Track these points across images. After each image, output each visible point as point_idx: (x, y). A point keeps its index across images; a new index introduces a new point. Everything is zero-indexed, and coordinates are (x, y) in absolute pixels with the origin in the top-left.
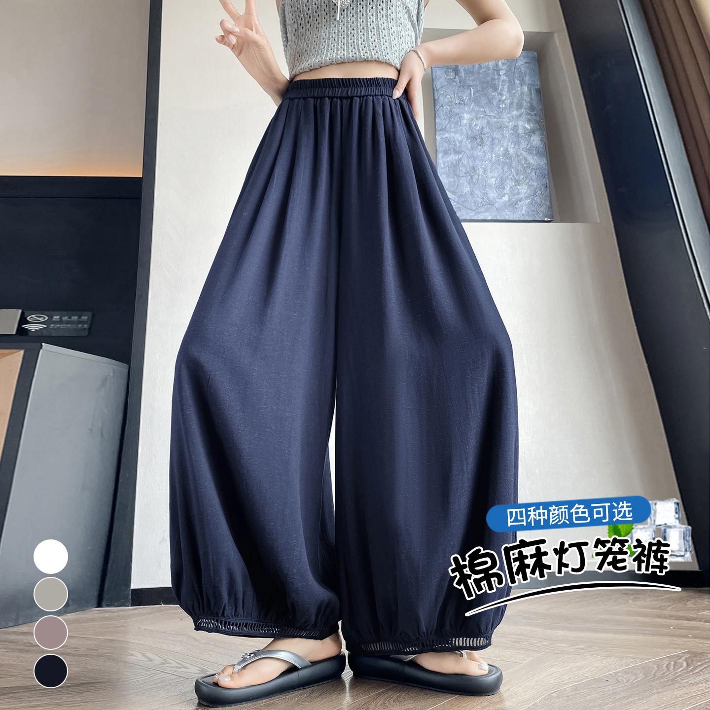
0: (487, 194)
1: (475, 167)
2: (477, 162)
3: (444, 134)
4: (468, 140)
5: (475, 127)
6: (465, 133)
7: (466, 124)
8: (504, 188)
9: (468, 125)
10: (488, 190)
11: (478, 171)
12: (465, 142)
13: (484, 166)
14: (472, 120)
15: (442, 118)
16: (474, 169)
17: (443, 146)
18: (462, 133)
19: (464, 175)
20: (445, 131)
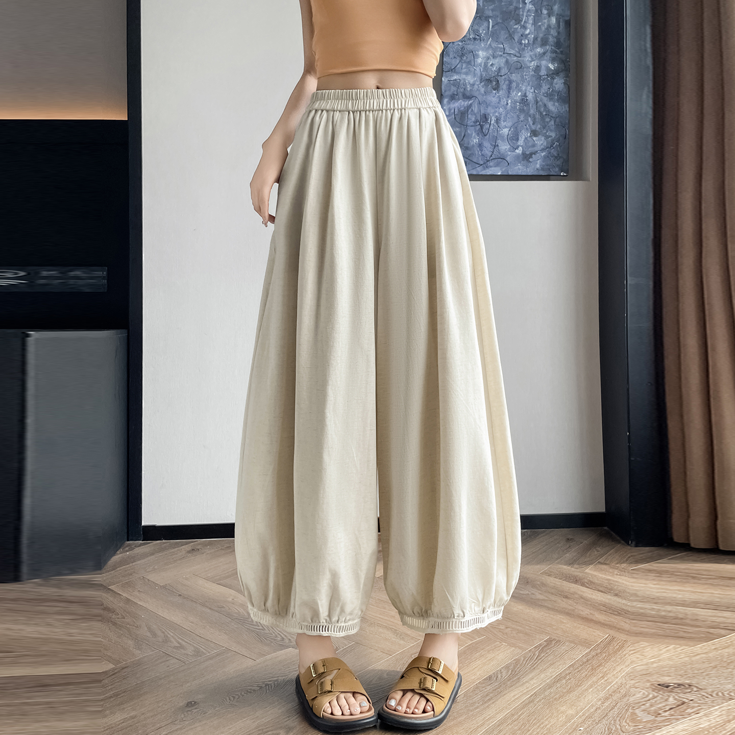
0: (498, 145)
1: (487, 115)
2: (490, 110)
4: (481, 82)
5: (491, 67)
6: (479, 74)
7: (481, 63)
8: (517, 140)
9: (483, 64)
10: (499, 142)
11: (489, 120)
12: (478, 85)
13: (497, 114)
14: (488, 58)
15: (451, 56)
16: (485, 118)
17: (450, 90)
18: (475, 75)
19: (472, 124)
20: (455, 72)
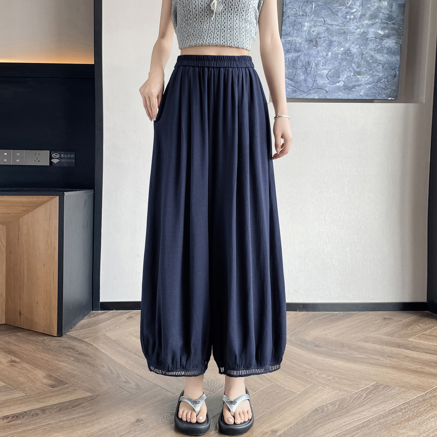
1: (309, 62)
3: (288, 38)
4: (306, 42)
5: (312, 33)
6: (305, 37)
7: (306, 30)
10: (318, 78)
11: (311, 65)
12: (304, 44)
13: (316, 62)
14: (311, 27)
15: (287, 25)
16: (309, 63)
17: (286, 47)
18: (302, 38)
19: (300, 67)
20: (289, 36)
